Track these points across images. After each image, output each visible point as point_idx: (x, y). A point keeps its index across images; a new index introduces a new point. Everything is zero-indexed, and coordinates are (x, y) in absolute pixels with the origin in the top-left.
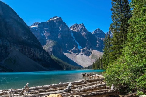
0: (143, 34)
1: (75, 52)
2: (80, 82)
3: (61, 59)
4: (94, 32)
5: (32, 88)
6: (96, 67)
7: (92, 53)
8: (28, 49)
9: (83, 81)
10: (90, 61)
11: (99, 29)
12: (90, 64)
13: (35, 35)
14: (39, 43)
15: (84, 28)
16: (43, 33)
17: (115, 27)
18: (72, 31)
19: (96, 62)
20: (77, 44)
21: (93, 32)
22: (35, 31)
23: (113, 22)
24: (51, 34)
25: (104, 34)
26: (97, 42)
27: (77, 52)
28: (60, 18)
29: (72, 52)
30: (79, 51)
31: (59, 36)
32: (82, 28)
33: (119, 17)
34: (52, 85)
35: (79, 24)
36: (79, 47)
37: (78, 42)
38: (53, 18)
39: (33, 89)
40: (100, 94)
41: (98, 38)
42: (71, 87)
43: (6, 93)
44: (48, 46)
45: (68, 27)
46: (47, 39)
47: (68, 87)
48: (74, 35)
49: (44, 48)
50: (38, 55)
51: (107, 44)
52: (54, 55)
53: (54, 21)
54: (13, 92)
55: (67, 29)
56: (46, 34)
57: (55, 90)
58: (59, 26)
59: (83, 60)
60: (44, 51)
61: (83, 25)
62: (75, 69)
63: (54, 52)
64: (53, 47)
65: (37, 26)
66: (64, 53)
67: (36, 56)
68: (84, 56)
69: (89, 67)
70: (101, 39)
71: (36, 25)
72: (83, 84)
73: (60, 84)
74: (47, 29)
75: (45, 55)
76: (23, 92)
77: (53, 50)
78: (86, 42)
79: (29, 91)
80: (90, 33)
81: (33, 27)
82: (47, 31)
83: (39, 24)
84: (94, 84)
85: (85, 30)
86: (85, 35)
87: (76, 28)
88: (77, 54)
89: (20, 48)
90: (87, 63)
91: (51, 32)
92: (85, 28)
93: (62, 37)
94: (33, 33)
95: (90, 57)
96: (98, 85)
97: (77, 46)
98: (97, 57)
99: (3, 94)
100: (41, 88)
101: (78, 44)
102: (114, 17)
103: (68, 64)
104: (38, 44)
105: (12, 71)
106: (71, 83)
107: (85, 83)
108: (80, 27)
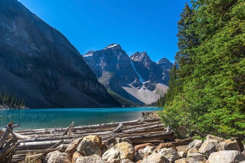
0: (202, 66)
1: (136, 85)
2: (136, 122)
3: (119, 94)
4: (160, 61)
5: (79, 127)
6: (161, 104)
7: (157, 87)
8: (81, 82)
9: (139, 121)
10: (154, 96)
11: (165, 59)
12: (154, 100)
13: (90, 66)
14: (94, 75)
15: (146, 57)
16: (98, 63)
17: (181, 56)
18: (133, 60)
19: (161, 98)
20: (138, 76)
21: (157, 62)
22: (89, 60)
23: (179, 51)
24: (108, 64)
25: (171, 64)
26: (163, 74)
27: (138, 85)
28: (119, 45)
29: (132, 86)
30: (141, 85)
31: (118, 67)
32: (144, 58)
33: (187, 44)
34: (102, 125)
35: (141, 52)
36: (141, 80)
37: (140, 74)
38: (111, 45)
39: (80, 129)
40: (151, 137)
41: (164, 69)
42: (122, 127)
43: (49, 133)
44: (104, 79)
45: (128, 56)
46: (104, 70)
47: (118, 127)
48: (135, 66)
49: (99, 81)
50: (93, 88)
51: (173, 77)
52: (112, 89)
53: (111, 49)
54: (56, 131)
55: (126, 58)
56: (102, 64)
57: (105, 131)
58: (118, 55)
59: (146, 95)
60: (99, 83)
61: (146, 53)
62: (136, 106)
63: (111, 85)
64: (110, 80)
65: (91, 55)
66: (123, 87)
67: (89, 90)
68: (147, 91)
69: (153, 104)
70: (168, 70)
71: (91, 53)
72: (139, 124)
73: (111, 123)
74: (103, 58)
75: (100, 89)
76: (67, 131)
77: (110, 84)
78: (150, 74)
79: (74, 131)
80: (155, 63)
81: (87, 56)
82: (103, 60)
83: (94, 53)
84: (152, 125)
85: (149, 60)
86: (148, 65)
87: (137, 57)
88: (139, 89)
89: (72, 81)
90: (151, 100)
91: (108, 62)
92: (148, 57)
93: (121, 67)
94: (87, 64)
95: (154, 92)
96: (156, 125)
97: (138, 78)
98: (162, 92)
99: (45, 133)
100: (88, 128)
101: (140, 76)
102: (180, 44)
103: (128, 100)
104: (92, 77)
105: (63, 107)
106: (123, 124)
107: (141, 124)
108: (143, 55)
